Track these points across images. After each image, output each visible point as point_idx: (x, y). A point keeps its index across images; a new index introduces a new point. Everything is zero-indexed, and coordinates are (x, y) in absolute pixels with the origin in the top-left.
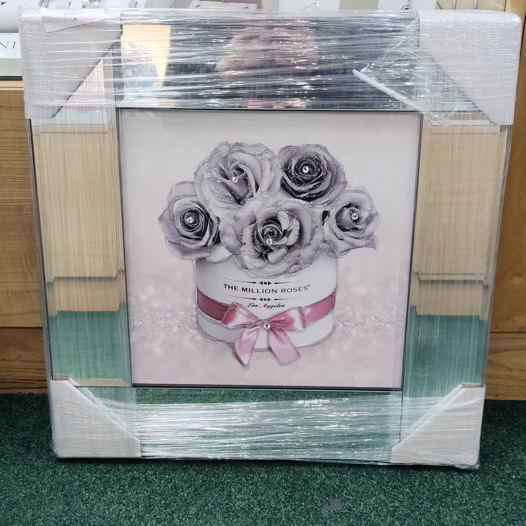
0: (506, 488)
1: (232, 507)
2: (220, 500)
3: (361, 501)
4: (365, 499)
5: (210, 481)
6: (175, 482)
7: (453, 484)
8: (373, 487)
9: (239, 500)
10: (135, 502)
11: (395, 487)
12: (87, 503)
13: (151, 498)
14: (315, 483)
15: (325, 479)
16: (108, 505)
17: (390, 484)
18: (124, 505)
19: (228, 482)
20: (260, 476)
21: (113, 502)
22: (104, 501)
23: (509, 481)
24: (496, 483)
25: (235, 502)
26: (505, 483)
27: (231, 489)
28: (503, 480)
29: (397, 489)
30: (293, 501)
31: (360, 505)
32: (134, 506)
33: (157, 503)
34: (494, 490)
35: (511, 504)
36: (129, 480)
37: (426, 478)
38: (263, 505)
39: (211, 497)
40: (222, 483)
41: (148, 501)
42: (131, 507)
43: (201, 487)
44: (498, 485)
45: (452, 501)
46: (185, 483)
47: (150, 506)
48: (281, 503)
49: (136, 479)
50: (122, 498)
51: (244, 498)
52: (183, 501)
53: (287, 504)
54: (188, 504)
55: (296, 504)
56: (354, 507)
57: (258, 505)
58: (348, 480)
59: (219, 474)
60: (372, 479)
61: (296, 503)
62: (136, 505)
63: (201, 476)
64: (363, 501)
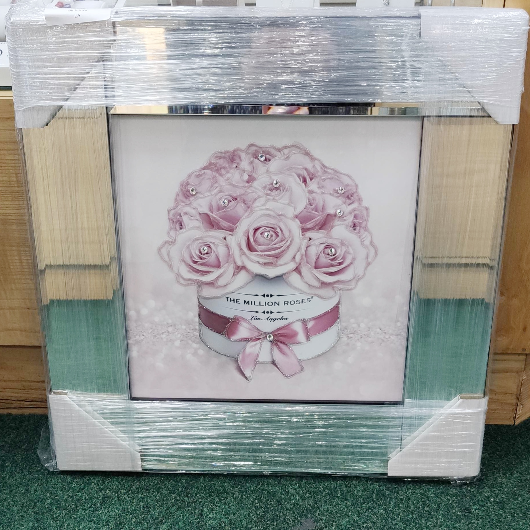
0: (484, 511)
1: (203, 526)
2: (191, 519)
3: (333, 521)
4: (338, 520)
5: (182, 501)
6: (147, 501)
7: (429, 506)
8: (347, 508)
9: (210, 519)
10: (106, 520)
11: (369, 508)
12: (57, 521)
13: (122, 516)
14: (288, 503)
15: (299, 500)
16: (79, 522)
17: (364, 505)
18: (94, 523)
19: (201, 502)
20: (233, 496)
21: (83, 520)
22: (74, 518)
23: (487, 504)
24: (474, 506)
25: (206, 521)
26: (483, 506)
27: (203, 508)
28: (481, 503)
29: (372, 510)
30: (264, 521)
31: (332, 525)
32: (104, 524)
33: (127, 522)
34: (471, 513)
35: (487, 527)
36: (101, 498)
37: (402, 499)
38: (234, 524)
39: (183, 516)
40: (195, 502)
41: (118, 519)
42: (101, 524)
43: (173, 506)
44: (475, 507)
45: (426, 523)
46: (157, 502)
47: (120, 524)
48: (253, 522)
49: (108, 497)
50: (93, 515)
51: (216, 517)
52: (154, 520)
53: (258, 523)
54: (159, 522)
55: (267, 524)
56: (326, 527)
57: (229, 524)
58: (323, 501)
59: (192, 494)
60: (347, 500)
61: (268, 522)
62: (106, 522)
63: (174, 496)
64: (336, 522)
